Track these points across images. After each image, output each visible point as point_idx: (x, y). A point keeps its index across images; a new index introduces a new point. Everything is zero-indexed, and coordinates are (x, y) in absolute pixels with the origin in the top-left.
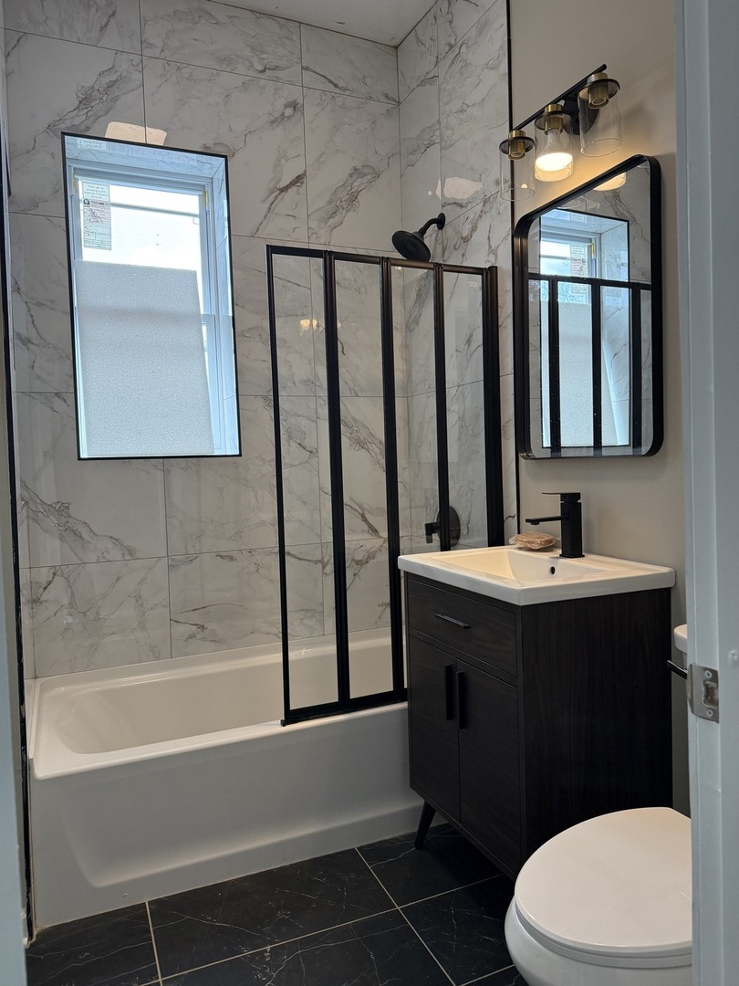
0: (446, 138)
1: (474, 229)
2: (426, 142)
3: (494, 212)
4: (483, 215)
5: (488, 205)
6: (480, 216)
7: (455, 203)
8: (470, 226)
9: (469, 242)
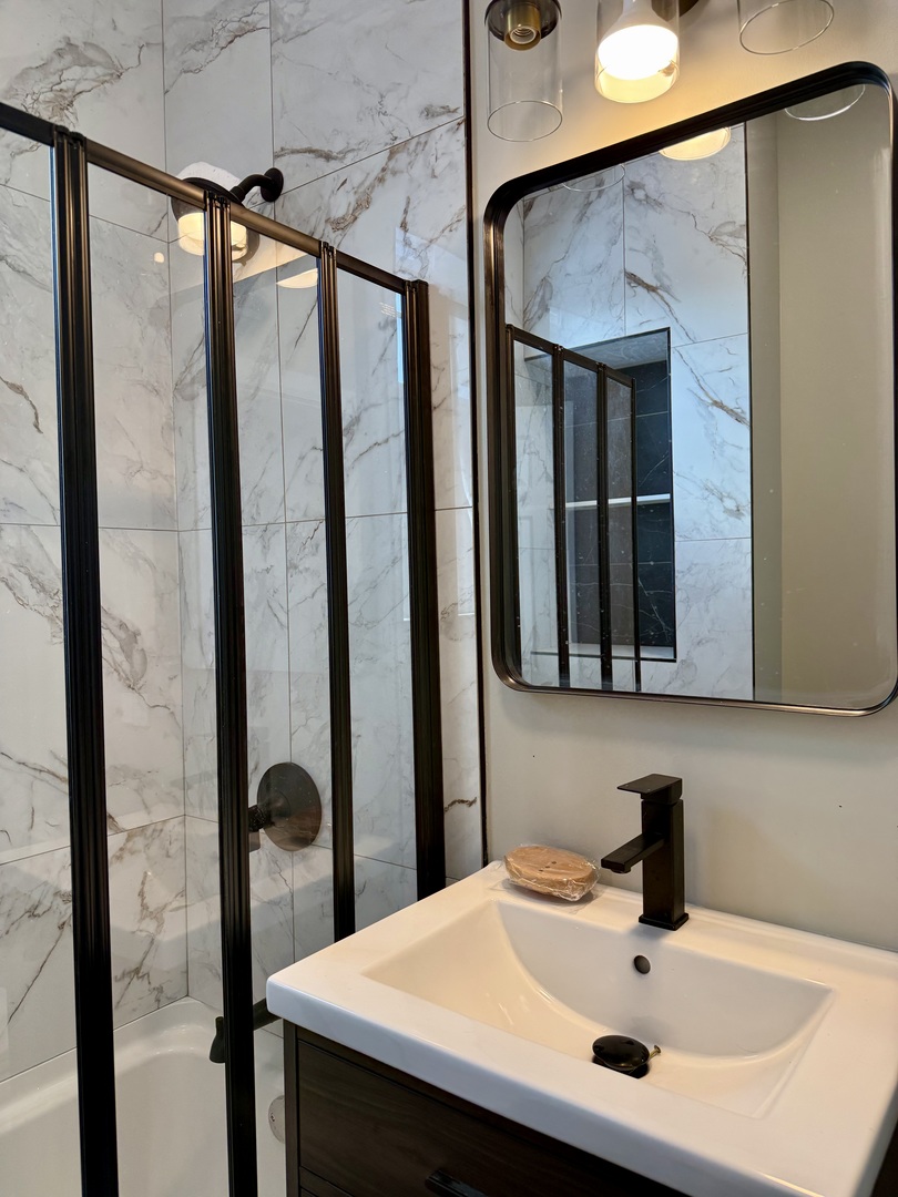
0: (286, 19)
1: (363, 203)
2: (234, 26)
3: (418, 170)
4: (388, 177)
5: (402, 159)
6: (381, 180)
7: (310, 151)
8: (352, 199)
9: (350, 231)
